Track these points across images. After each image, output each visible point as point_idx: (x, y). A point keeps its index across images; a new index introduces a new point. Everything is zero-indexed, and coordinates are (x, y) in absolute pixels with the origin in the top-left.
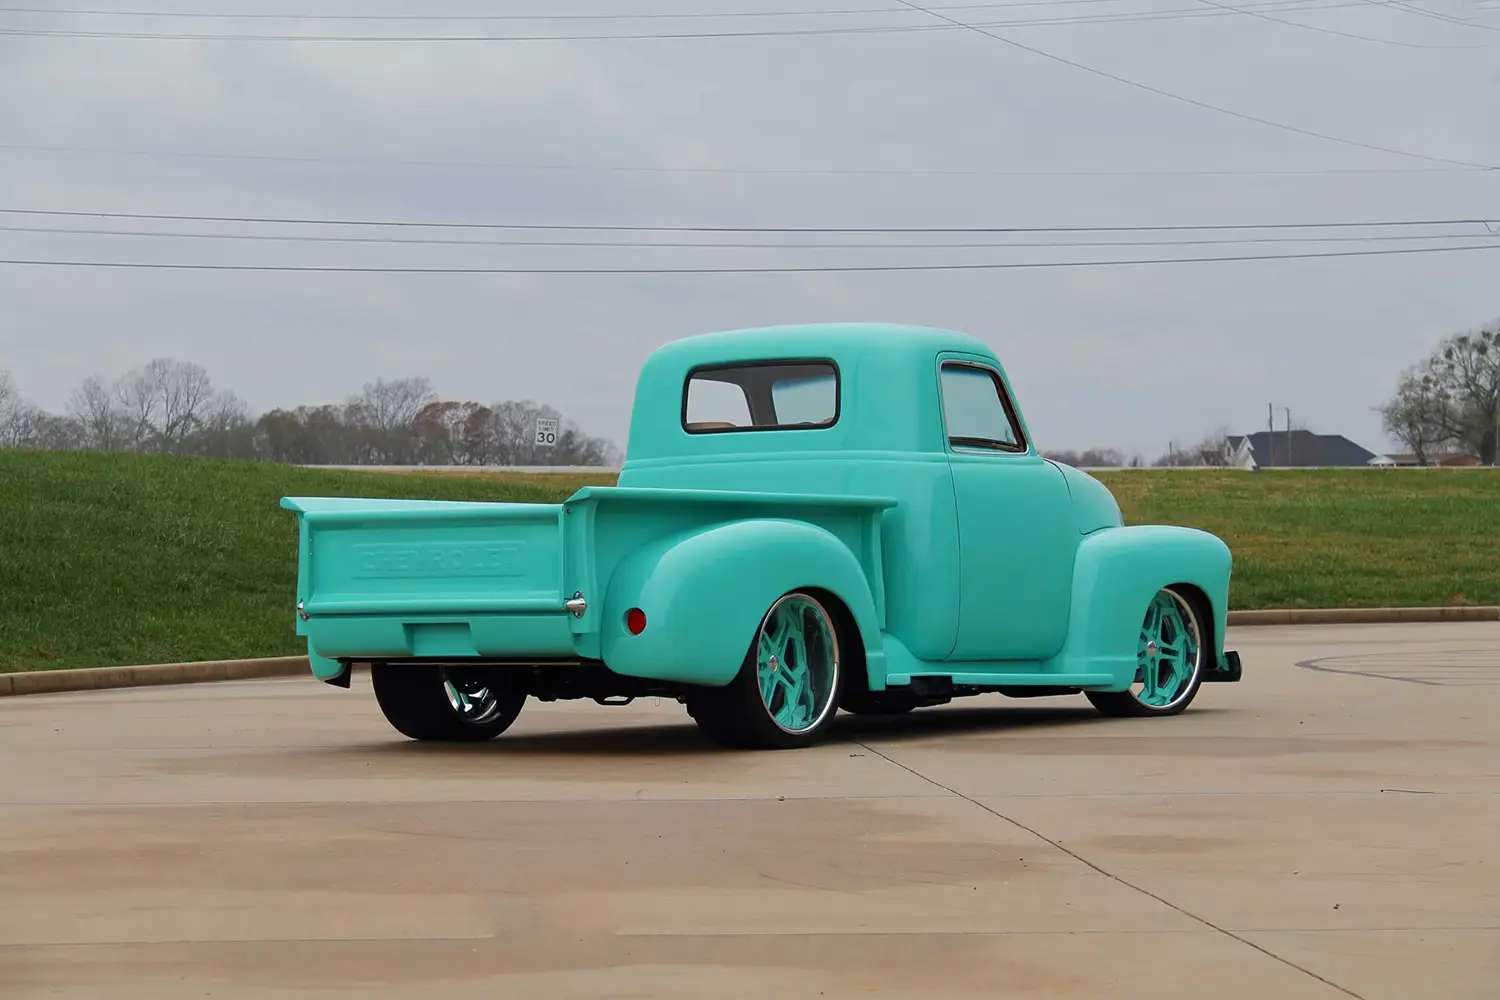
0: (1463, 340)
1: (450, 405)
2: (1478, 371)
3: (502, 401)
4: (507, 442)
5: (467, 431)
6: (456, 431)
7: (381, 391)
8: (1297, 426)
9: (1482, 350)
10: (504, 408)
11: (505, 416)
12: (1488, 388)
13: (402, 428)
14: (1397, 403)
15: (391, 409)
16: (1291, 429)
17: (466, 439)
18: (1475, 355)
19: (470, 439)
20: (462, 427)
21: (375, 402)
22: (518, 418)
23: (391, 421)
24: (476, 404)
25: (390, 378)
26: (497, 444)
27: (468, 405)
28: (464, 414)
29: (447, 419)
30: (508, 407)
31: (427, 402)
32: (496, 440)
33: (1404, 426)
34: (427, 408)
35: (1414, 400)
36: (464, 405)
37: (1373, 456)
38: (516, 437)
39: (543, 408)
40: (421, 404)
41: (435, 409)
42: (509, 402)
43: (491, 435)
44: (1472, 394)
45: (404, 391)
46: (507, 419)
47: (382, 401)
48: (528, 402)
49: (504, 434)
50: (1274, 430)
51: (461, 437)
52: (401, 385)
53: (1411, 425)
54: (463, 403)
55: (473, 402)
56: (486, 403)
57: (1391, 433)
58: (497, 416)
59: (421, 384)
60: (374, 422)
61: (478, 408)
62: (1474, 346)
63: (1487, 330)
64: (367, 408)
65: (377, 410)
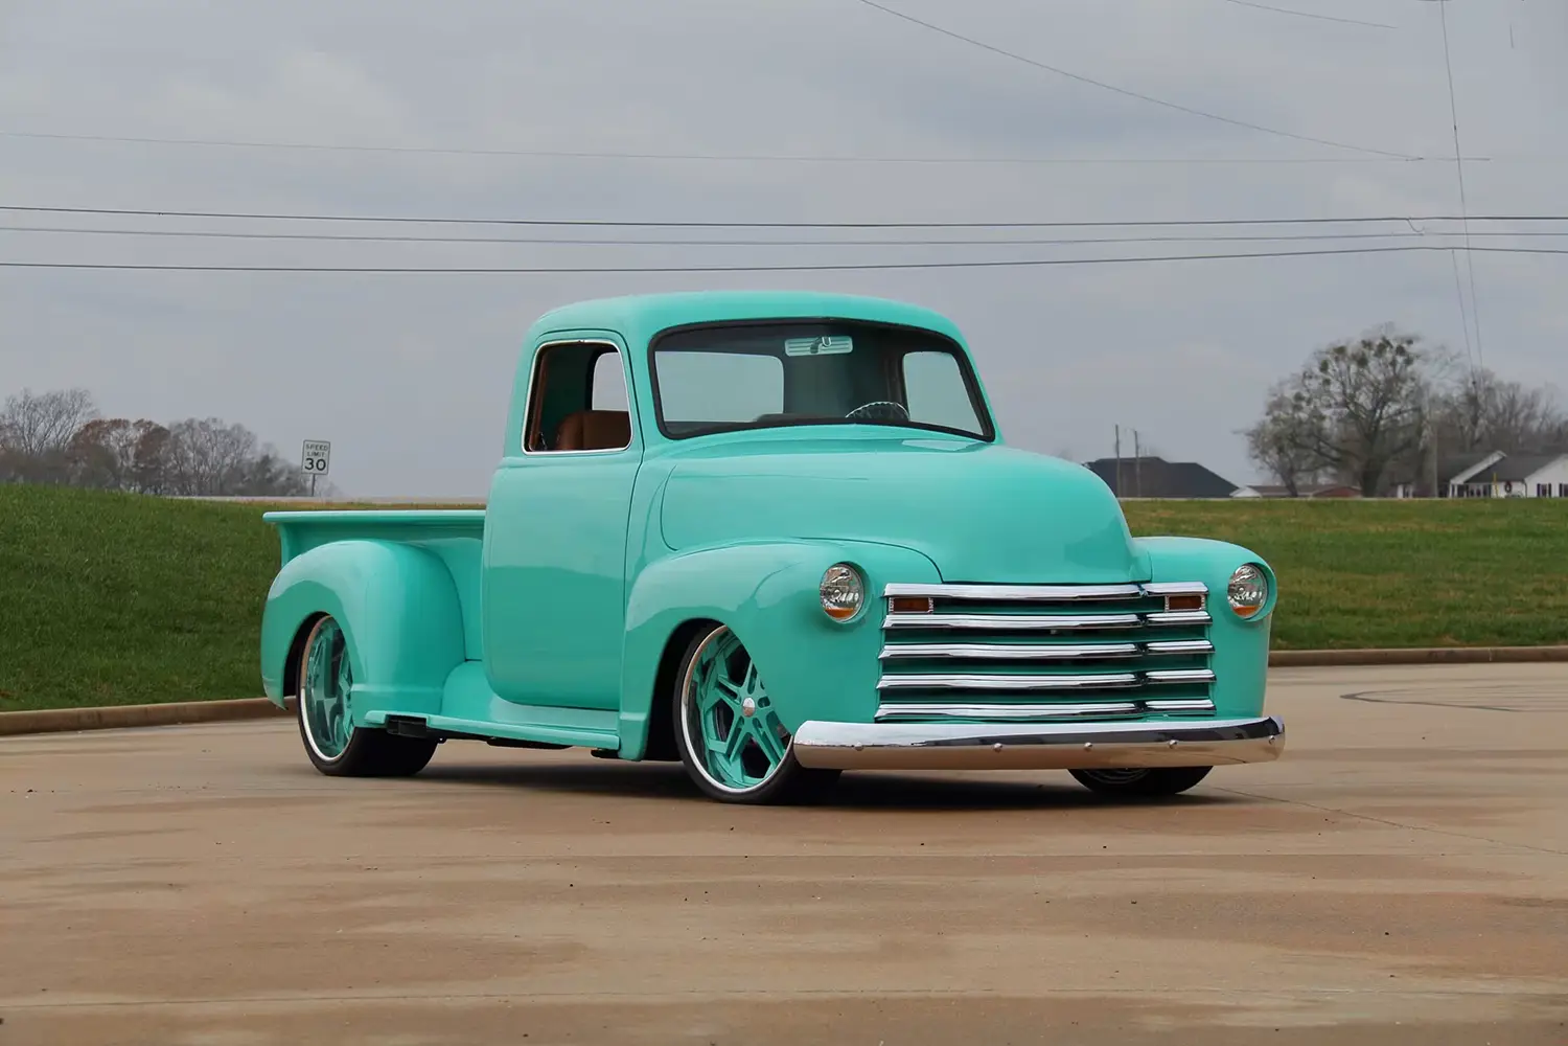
0: (1341, 351)
1: (117, 424)
2: (1357, 388)
3: (183, 419)
4: (187, 468)
5: (138, 456)
6: (124, 455)
7: (31, 406)
8: (1146, 453)
9: (1362, 362)
10: (185, 427)
11: (186, 437)
12: (1369, 407)
13: (55, 453)
14: (1263, 425)
15: (41, 429)
16: (1140, 456)
17: (136, 466)
18: (1354, 368)
19: (142, 465)
20: (131, 451)
21: (20, 419)
22: (201, 440)
23: (41, 443)
24: (150, 423)
25: (39, 392)
26: (176, 472)
27: (140, 424)
28: (135, 434)
29: (114, 441)
30: (190, 425)
31: (87, 420)
32: (175, 467)
33: (1273, 452)
34: (88, 427)
35: (1284, 421)
36: (134, 425)
37: (1234, 488)
38: (200, 464)
39: (233, 429)
40: (79, 423)
41: (96, 428)
42: (192, 421)
43: (169, 460)
44: (1352, 415)
45: (58, 407)
46: (189, 440)
47: (30, 419)
48: (215, 420)
49: (184, 459)
50: (1121, 456)
51: (131, 463)
52: (54, 400)
53: (1281, 450)
54: (133, 420)
55: (147, 419)
56: (163, 421)
57: (1257, 461)
58: (176, 437)
59: (79, 397)
60: (19, 444)
61: (153, 427)
62: (1354, 357)
63: (1366, 338)
64: (11, 426)
65: (22, 430)
